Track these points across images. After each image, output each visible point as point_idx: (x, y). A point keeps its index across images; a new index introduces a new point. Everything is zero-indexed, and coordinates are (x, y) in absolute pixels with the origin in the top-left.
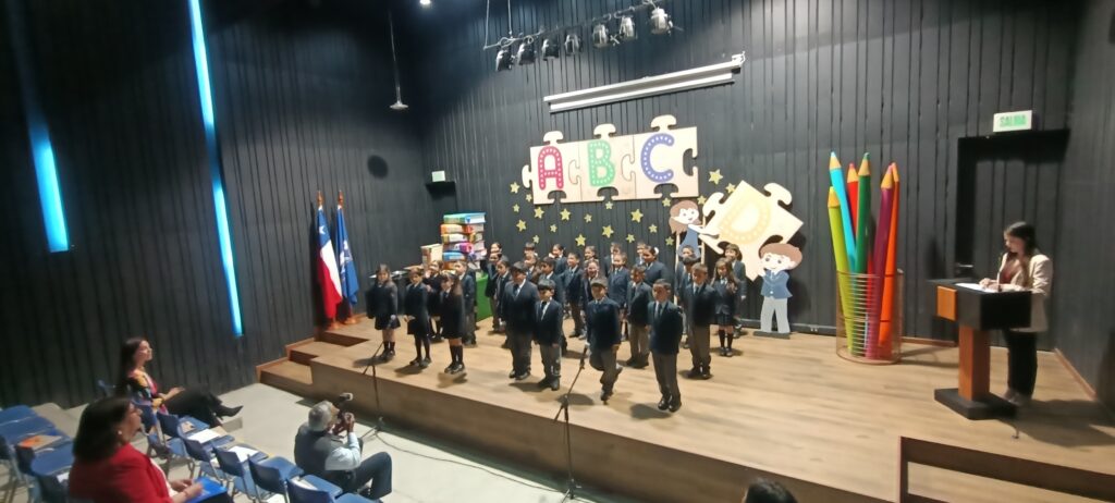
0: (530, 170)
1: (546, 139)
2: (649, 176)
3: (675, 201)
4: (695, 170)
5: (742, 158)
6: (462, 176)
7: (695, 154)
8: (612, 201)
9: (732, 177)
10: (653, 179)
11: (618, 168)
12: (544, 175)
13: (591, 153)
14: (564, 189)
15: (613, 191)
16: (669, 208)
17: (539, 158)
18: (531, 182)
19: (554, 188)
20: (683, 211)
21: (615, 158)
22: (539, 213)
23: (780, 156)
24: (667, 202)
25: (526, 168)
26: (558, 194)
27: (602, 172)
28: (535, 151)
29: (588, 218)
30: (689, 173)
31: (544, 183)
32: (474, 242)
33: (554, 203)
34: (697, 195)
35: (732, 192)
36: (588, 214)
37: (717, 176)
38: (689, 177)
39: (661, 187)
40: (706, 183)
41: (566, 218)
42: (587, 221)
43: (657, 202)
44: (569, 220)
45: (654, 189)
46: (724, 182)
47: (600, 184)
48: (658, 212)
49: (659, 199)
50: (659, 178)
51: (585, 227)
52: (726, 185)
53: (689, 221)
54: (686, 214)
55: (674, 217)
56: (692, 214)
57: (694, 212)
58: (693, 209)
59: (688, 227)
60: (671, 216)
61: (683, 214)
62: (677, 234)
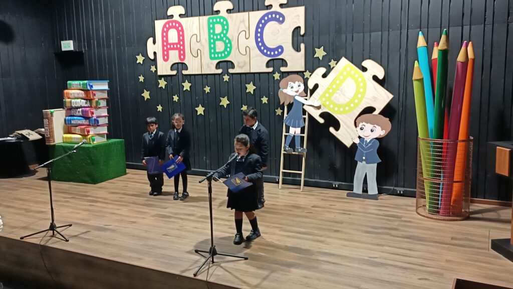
0: (154, 42)
1: (169, 13)
2: (262, 52)
3: (284, 75)
4: (302, 46)
5: (343, 36)
6: (89, 46)
7: (302, 32)
8: (228, 74)
9: (334, 55)
10: (266, 54)
11: (234, 44)
12: (167, 47)
13: (211, 29)
14: (185, 62)
15: (231, 64)
16: (279, 81)
17: (163, 31)
18: (155, 53)
19: (178, 61)
20: (291, 84)
21: (232, 33)
22: (162, 83)
23: (376, 35)
24: (277, 76)
25: (151, 40)
26: (180, 66)
27: (220, 46)
28: (159, 24)
29: (207, 89)
30: (298, 49)
31: (168, 55)
32: (97, 108)
33: (176, 74)
34: (303, 69)
35: (334, 67)
36: (207, 86)
37: (321, 53)
38: (296, 53)
39: (272, 61)
40: (312, 58)
41: (187, 89)
42: (206, 92)
43: (268, 75)
44: (190, 91)
45: (266, 64)
46: (328, 58)
47: (218, 57)
48: (269, 84)
49: (270, 73)
50: (271, 53)
51: (204, 97)
52: (329, 62)
53: (295, 94)
54: (293, 87)
55: (283, 89)
56: (298, 87)
57: (300, 85)
58: (300, 83)
59: (295, 98)
60: (280, 88)
61: (291, 87)
62: (285, 105)
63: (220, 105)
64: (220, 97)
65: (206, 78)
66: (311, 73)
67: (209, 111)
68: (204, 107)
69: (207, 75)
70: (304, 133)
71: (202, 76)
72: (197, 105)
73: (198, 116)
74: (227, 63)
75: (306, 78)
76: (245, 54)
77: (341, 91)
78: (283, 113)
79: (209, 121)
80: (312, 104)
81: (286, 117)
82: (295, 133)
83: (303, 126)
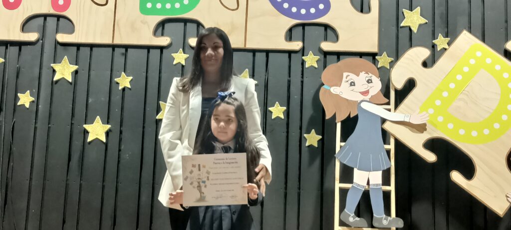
2: (278, 6)
3: (328, 58)
4: (374, 2)
9: (445, 24)
10: (287, 13)
14: (69, 14)
15: (196, 28)
16: (317, 72)
19: (47, 10)
20: (348, 76)
24: (311, 60)
26: (51, 22)
33: (38, 41)
34: (374, 49)
35: (446, 49)
36: (124, 72)
37: (415, 18)
38: (361, 14)
39: (301, 27)
40: (394, 28)
41: (63, 78)
42: (121, 88)
43: (290, 57)
44: (71, 83)
45: (287, 32)
46: (431, 29)
47: (163, 10)
48: (290, 77)
49: (295, 52)
50: (299, 10)
51: (112, 98)
52: (434, 37)
53: (362, 97)
54: (354, 83)
55: (331, 87)
56: (367, 83)
57: (371, 80)
58: (370, 75)
59: (360, 106)
60: (324, 85)
61: (349, 82)
62: (337, 121)
63: (157, 120)
64: (159, 99)
65: (123, 54)
66: (393, 59)
67: (123, 133)
68: (108, 123)
69: (127, 47)
70: (389, 185)
71: (113, 50)
72: (89, 117)
73: (87, 146)
74: (185, 25)
75: (380, 68)
76: (236, 7)
77: (467, 95)
78: (321, 141)
79: (119, 158)
80: (405, 120)
81: (341, 147)
82: (368, 183)
83: (388, 167)
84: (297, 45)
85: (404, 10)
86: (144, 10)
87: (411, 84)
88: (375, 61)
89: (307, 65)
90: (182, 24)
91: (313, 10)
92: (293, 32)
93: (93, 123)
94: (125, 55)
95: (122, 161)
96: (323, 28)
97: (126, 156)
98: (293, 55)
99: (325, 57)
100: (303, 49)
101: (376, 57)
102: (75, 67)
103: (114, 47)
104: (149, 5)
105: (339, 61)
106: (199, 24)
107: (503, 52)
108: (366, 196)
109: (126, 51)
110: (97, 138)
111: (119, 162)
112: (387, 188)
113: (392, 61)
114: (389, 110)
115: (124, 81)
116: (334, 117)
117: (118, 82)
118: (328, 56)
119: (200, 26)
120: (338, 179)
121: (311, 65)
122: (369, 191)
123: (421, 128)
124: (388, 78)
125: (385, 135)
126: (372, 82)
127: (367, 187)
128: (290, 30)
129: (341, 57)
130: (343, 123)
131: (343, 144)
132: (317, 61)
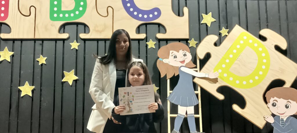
2: (131, 14)
4: (186, 10)
9: (225, 22)
10: (136, 18)
11: (90, 2)
14: (7, 21)
16: (155, 51)
20: (173, 53)
24: (151, 44)
27: (68, 4)
30: (179, 14)
34: (187, 37)
35: (227, 36)
36: (42, 55)
37: (209, 19)
38: (178, 17)
39: (145, 26)
40: (198, 25)
41: (5, 60)
42: (40, 64)
43: (139, 43)
44: (10, 63)
45: (137, 29)
46: (218, 24)
47: (64, 18)
48: (139, 54)
49: (142, 40)
50: (143, 16)
51: (35, 71)
52: (220, 29)
53: (181, 64)
54: (176, 56)
55: (163, 59)
56: (183, 56)
57: (186, 54)
58: (185, 51)
59: (181, 70)
60: (159, 58)
61: (174, 56)
62: (167, 79)
63: (62, 82)
64: (63, 70)
65: (41, 44)
66: (198, 42)
67: (42, 91)
68: (33, 85)
69: (43, 40)
70: (198, 114)
71: (35, 42)
72: (21, 82)
73: (21, 99)
74: (77, 26)
75: (191, 47)
76: (107, 15)
77: (240, 61)
78: (159, 91)
79: (40, 105)
80: (206, 77)
81: (170, 93)
82: (186, 113)
83: (197, 104)
84: (143, 36)
85: (202, 14)
86: (52, 18)
87: (208, 56)
88: (187, 44)
89: (149, 47)
90: (76, 26)
91: (151, 16)
92: (141, 28)
93: (24, 86)
94: (42, 45)
95: (42, 107)
96: (157, 26)
97: (44, 105)
98: (141, 42)
99: (159, 42)
100: (147, 37)
101: (188, 41)
102: (12, 53)
103: (35, 40)
104: (55, 15)
105: (167, 44)
106: (85, 26)
107: (258, 37)
108: (185, 120)
109: (43, 42)
110: (26, 94)
111: (40, 108)
112: (197, 116)
113: (197, 43)
114: (197, 71)
115: (42, 60)
116: (166, 76)
117: (39, 61)
118: (161, 42)
119: (86, 26)
120: (169, 112)
121: (151, 47)
122: (187, 118)
123: (215, 81)
124: (195, 53)
125: (195, 85)
126: (186, 56)
127: (186, 116)
128: (139, 27)
129: (168, 42)
130: (171, 79)
131: (171, 92)
132: (155, 45)
